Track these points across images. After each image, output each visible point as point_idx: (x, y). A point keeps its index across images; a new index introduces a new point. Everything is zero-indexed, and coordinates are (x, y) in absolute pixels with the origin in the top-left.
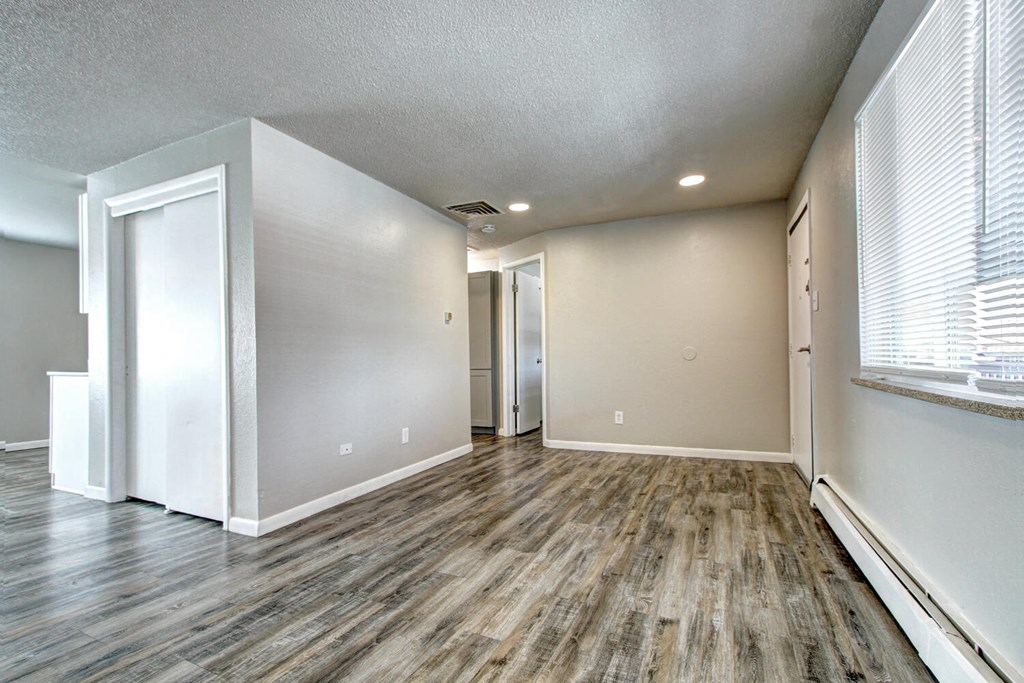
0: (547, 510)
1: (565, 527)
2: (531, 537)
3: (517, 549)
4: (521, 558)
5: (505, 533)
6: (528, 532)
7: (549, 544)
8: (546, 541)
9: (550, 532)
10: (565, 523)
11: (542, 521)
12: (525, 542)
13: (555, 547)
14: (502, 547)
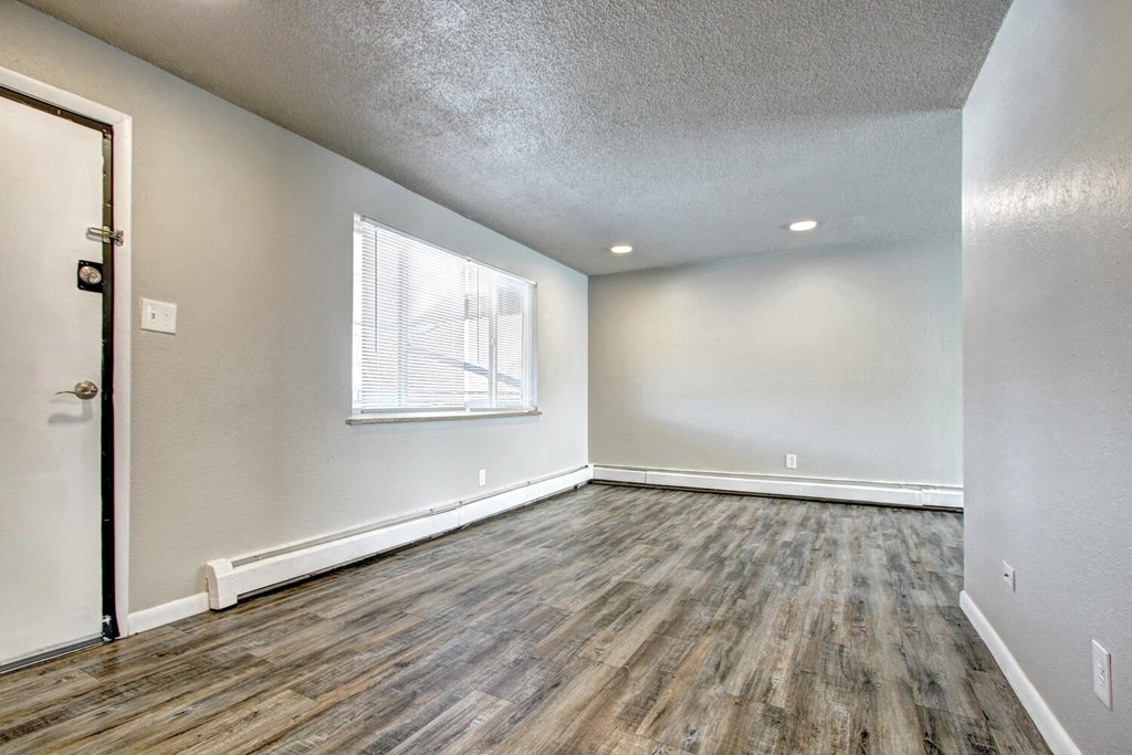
0: (602, 634)
1: (584, 605)
2: (627, 594)
3: (640, 585)
4: (635, 577)
5: (657, 601)
6: (630, 601)
7: (609, 587)
8: (609, 591)
9: (603, 600)
10: (581, 611)
11: (611, 615)
12: (632, 591)
13: (602, 584)
14: (656, 587)
